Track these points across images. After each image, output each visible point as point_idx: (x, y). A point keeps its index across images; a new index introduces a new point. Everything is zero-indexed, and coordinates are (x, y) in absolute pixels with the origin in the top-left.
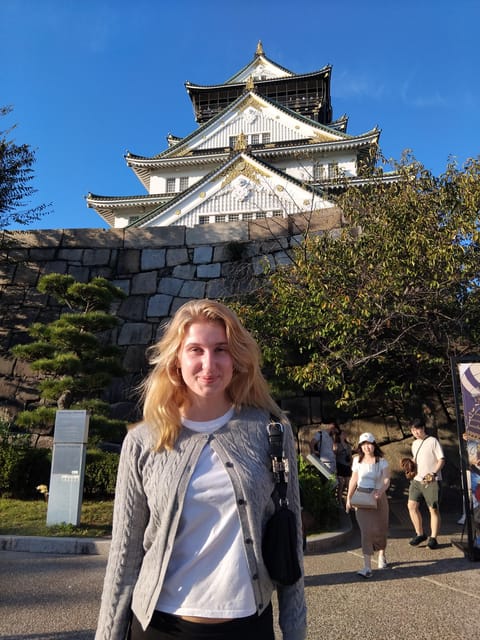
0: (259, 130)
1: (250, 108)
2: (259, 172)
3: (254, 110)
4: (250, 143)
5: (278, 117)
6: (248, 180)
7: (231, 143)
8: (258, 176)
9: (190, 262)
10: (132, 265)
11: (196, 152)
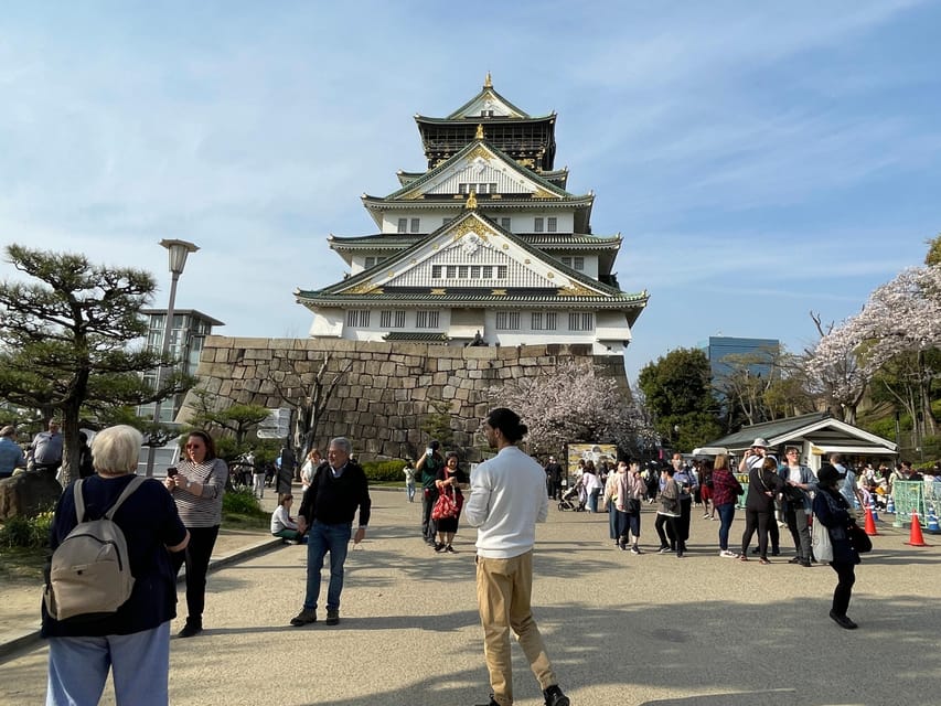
0: (487, 179)
1: (479, 158)
2: (487, 230)
3: (483, 160)
4: (478, 192)
5: (504, 170)
6: (477, 236)
7: (460, 190)
8: (487, 234)
9: (465, 368)
10: (433, 367)
11: (428, 196)
